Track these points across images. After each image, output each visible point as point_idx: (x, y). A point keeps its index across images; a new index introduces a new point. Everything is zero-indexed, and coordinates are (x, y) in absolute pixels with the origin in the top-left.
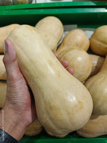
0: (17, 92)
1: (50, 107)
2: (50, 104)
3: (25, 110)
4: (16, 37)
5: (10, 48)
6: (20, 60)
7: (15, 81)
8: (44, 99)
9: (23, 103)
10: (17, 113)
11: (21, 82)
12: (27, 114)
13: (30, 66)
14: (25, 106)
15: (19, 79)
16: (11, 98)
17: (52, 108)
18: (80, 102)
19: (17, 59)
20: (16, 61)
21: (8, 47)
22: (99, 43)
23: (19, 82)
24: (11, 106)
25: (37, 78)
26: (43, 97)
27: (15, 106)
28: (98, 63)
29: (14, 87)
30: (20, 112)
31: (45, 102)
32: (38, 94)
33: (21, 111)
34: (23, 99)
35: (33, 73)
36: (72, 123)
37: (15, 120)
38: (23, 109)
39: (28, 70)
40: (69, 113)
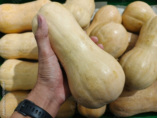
0: (50, 68)
1: (87, 79)
2: (85, 75)
3: (58, 87)
4: (47, 13)
5: (43, 22)
6: (51, 36)
7: (48, 57)
8: (79, 72)
9: (56, 79)
10: (51, 90)
11: (54, 58)
12: (60, 91)
13: (63, 41)
14: (58, 82)
15: (52, 55)
16: (44, 74)
17: (89, 78)
18: (114, 72)
19: (49, 35)
20: (48, 37)
21: (42, 22)
22: (132, 18)
23: (51, 58)
24: (44, 83)
25: (71, 52)
26: (78, 70)
27: (49, 82)
28: (131, 39)
29: (47, 62)
30: (53, 89)
31: (80, 75)
32: (72, 68)
33: (55, 88)
34: (56, 75)
35: (66, 48)
36: (108, 92)
37: (49, 97)
38: (56, 85)
39: (60, 45)
40: (105, 82)
